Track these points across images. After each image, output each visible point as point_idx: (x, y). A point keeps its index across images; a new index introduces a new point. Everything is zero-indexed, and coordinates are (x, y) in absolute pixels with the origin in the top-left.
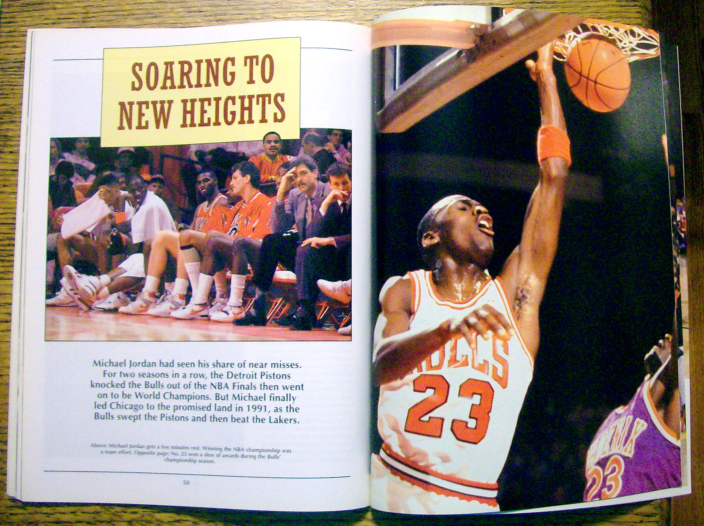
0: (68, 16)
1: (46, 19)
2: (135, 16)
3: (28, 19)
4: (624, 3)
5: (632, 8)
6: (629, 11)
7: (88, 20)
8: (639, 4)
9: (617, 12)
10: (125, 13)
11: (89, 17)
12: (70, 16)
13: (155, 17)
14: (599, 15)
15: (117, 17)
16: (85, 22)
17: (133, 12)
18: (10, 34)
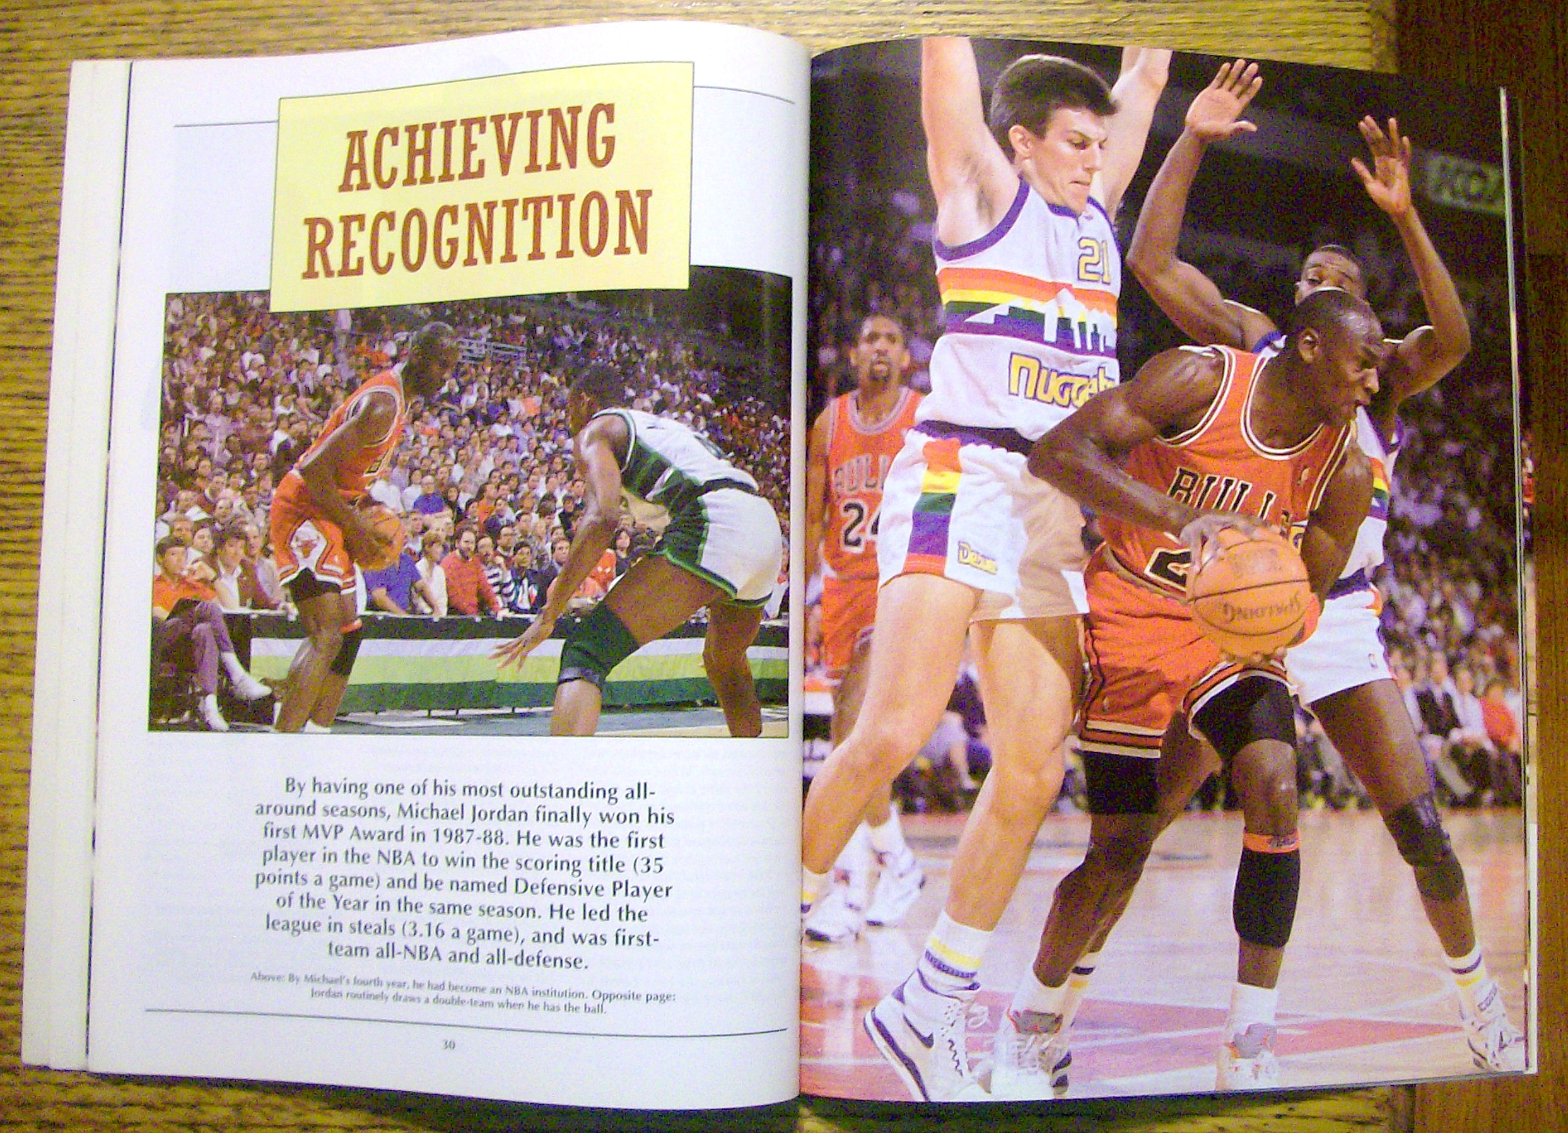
0: (129, 19)
1: (87, 24)
2: (274, 21)
3: (48, 24)
4: (1332, 4)
5: (1351, 14)
6: (1344, 20)
7: (175, 27)
8: (1366, 6)
9: (1316, 23)
10: (254, 14)
11: (176, 23)
12: (136, 19)
13: (317, 24)
14: (1276, 29)
15: (235, 22)
16: (170, 31)
17: (270, 12)
18: (9, 56)
